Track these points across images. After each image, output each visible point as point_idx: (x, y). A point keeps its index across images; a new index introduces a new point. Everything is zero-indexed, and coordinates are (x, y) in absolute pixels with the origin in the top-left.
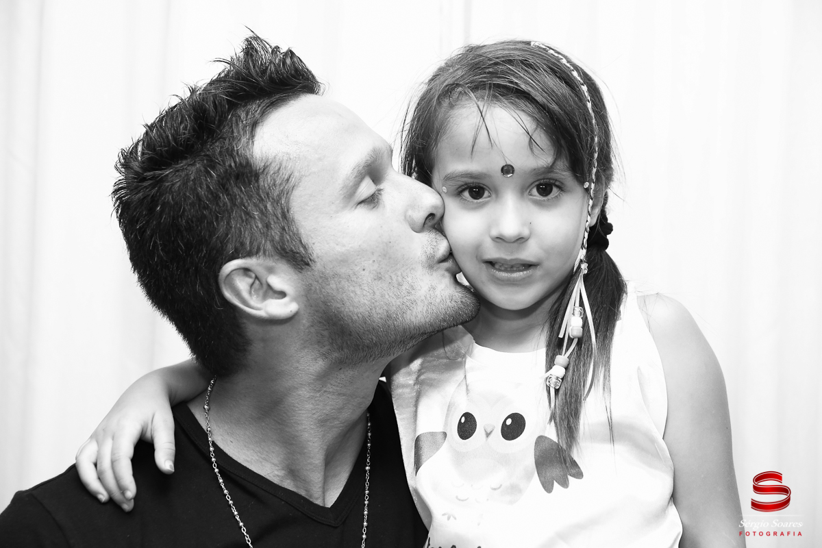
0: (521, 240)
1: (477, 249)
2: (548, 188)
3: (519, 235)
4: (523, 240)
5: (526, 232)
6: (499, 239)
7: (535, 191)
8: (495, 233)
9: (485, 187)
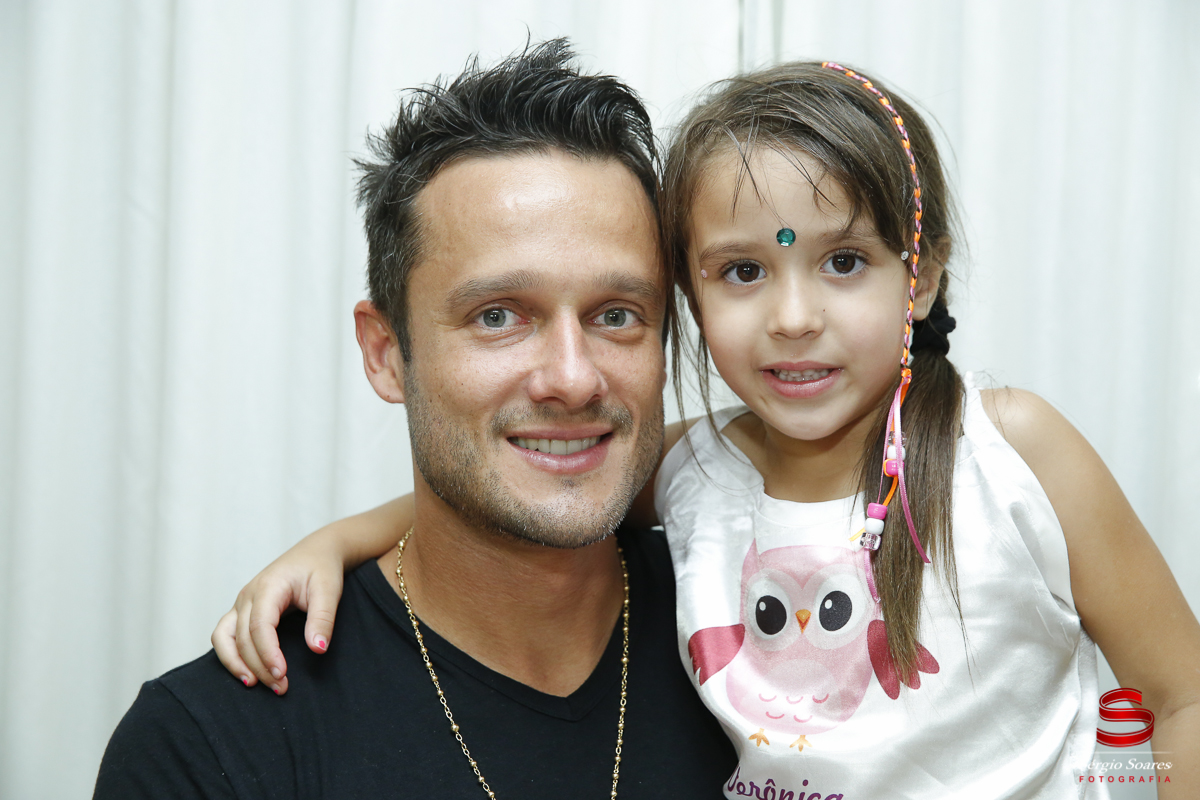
0: (809, 335)
1: (751, 351)
2: (849, 262)
3: (806, 328)
4: (815, 335)
5: (817, 324)
6: (781, 335)
7: (830, 266)
8: (772, 327)
9: (757, 263)
